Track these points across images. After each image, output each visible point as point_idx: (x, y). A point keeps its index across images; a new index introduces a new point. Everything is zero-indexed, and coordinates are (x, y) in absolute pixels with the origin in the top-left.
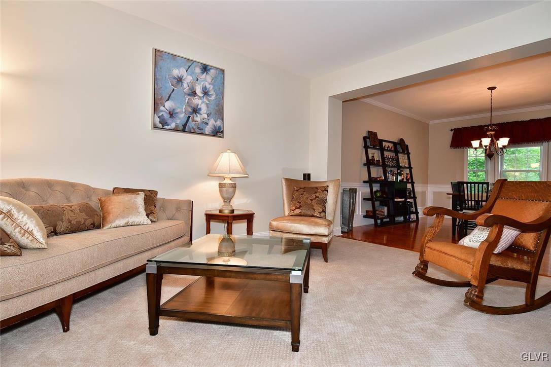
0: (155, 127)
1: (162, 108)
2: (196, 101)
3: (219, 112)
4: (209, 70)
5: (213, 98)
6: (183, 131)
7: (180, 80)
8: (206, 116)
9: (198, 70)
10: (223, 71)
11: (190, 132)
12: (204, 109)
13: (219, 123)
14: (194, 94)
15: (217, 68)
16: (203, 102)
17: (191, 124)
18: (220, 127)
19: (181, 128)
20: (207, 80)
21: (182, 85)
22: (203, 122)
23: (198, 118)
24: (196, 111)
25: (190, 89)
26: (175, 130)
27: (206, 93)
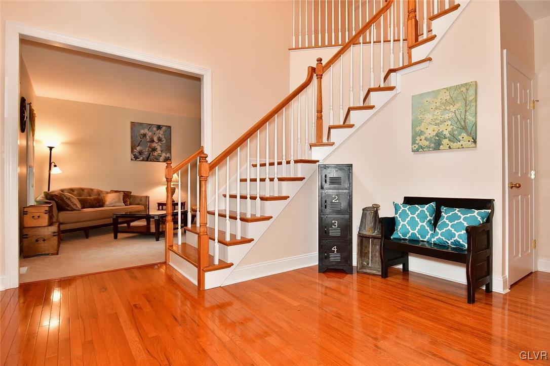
0: (132, 160)
1: (135, 150)
2: (154, 145)
3: (168, 149)
4: (161, 128)
5: (164, 142)
6: (147, 160)
7: (145, 135)
8: (160, 152)
9: (155, 129)
10: (170, 127)
11: (151, 161)
12: (159, 148)
13: (168, 155)
14: (153, 141)
15: (166, 126)
16: (158, 145)
17: (151, 157)
18: (169, 157)
19: (146, 159)
20: (160, 133)
21: (146, 138)
22: (159, 155)
23: (156, 154)
24: (154, 150)
25: (150, 139)
26: (143, 160)
27: (160, 140)
